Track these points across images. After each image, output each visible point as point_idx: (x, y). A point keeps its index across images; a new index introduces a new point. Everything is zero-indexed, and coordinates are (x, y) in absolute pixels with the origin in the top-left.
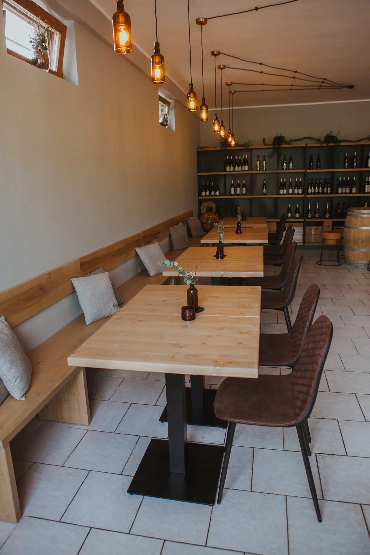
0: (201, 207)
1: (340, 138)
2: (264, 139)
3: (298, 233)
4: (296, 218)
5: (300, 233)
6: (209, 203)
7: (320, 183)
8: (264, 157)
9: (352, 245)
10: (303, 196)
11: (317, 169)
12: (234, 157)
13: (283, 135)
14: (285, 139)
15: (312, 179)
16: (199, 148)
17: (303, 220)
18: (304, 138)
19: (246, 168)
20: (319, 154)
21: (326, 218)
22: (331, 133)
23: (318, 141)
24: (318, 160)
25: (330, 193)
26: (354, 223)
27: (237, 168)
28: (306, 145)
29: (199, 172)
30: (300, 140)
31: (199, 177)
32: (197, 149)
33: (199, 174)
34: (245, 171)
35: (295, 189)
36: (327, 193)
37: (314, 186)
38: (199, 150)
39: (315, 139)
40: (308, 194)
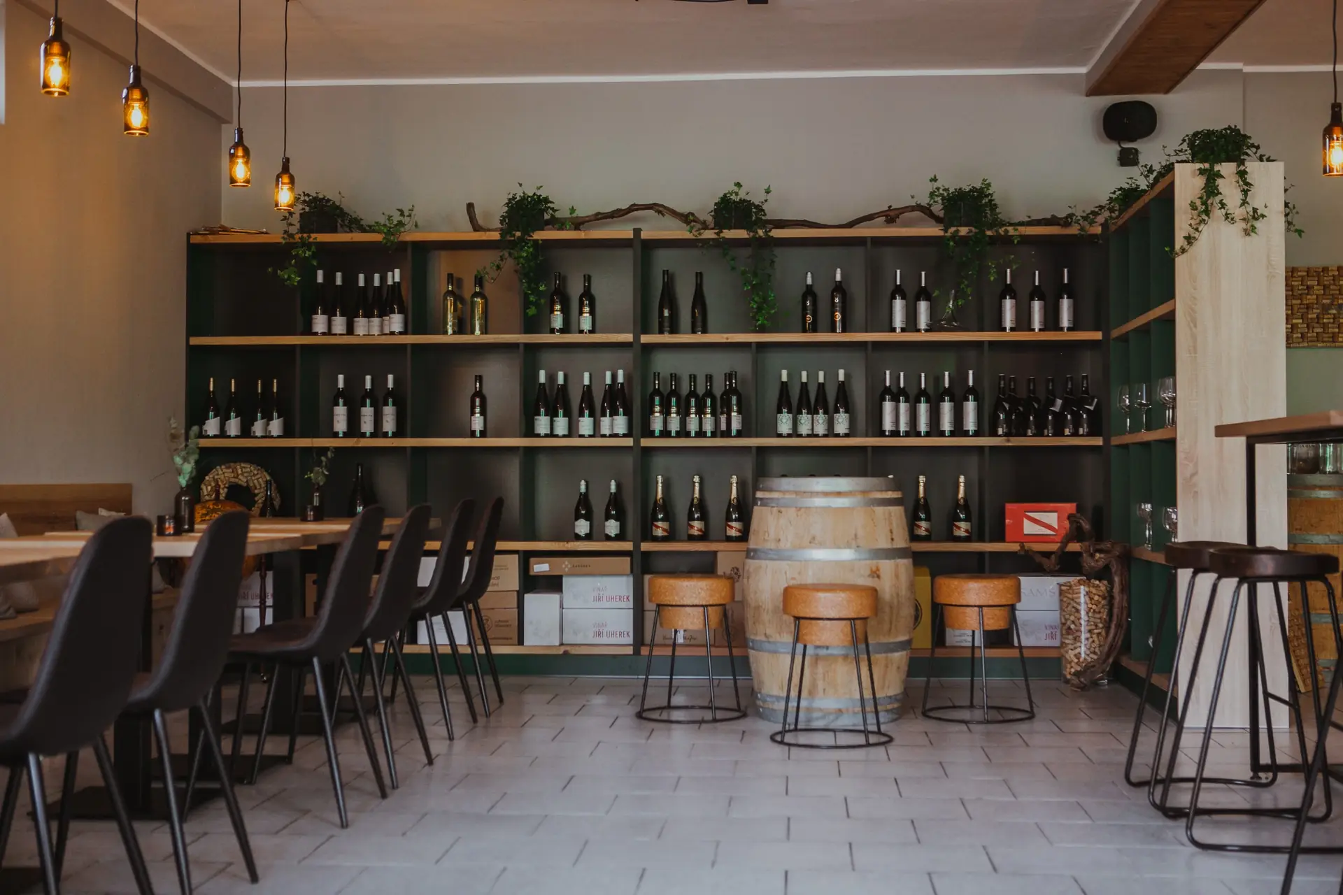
0: (203, 487)
1: (773, 210)
2: (470, 206)
3: (614, 604)
4: (608, 538)
5: (623, 605)
6: (240, 472)
7: (709, 393)
8: (479, 281)
9: (768, 632)
10: (629, 442)
11: (694, 332)
12: (350, 280)
13: (543, 193)
14: (555, 211)
15: (674, 377)
16: (196, 233)
17: (627, 546)
18: (634, 208)
19: (396, 322)
20: (699, 276)
21: (729, 539)
22: (736, 189)
23: (687, 218)
24: (699, 300)
25: (740, 434)
26: (772, 534)
27: (361, 325)
28: (637, 232)
29: (192, 330)
30: (617, 214)
31: (194, 353)
32: (189, 235)
33: (195, 341)
34: (392, 333)
35: (604, 415)
36: (727, 434)
37: (678, 406)
38: (196, 239)
39: (674, 213)
40: (651, 434)
